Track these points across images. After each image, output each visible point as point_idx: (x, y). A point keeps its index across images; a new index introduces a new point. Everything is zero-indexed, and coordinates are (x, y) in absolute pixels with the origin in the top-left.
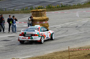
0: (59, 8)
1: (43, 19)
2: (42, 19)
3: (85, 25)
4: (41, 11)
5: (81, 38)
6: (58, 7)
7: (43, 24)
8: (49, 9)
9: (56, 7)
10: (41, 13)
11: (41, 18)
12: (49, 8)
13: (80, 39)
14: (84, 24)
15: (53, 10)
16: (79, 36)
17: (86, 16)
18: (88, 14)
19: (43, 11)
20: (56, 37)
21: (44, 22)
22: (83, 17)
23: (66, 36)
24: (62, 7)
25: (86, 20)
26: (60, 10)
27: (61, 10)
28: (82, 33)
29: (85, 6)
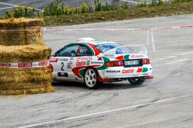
0: (90, 15)
1: (33, 51)
2: (28, 51)
3: (179, 74)
4: (25, 25)
5: (161, 120)
6: (83, 12)
7: (32, 71)
8: (55, 16)
9: (76, 12)
10: (26, 33)
11: (25, 50)
12: (53, 15)
13: (161, 123)
14: (176, 72)
15: (68, 22)
16: (157, 112)
17: (182, 45)
18: (187, 35)
19: (31, 24)
20: (77, 115)
21: (38, 63)
22: (171, 48)
23: (112, 114)
24: (98, 9)
25: (180, 57)
26: (91, 20)
27: (94, 22)
28: (167, 103)
29: (176, 9)
